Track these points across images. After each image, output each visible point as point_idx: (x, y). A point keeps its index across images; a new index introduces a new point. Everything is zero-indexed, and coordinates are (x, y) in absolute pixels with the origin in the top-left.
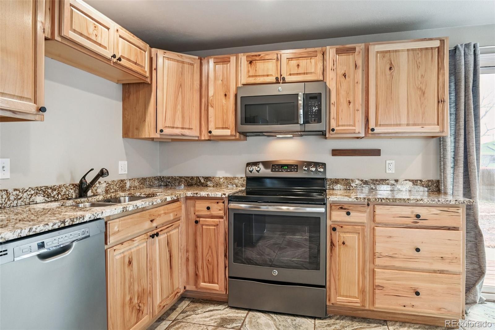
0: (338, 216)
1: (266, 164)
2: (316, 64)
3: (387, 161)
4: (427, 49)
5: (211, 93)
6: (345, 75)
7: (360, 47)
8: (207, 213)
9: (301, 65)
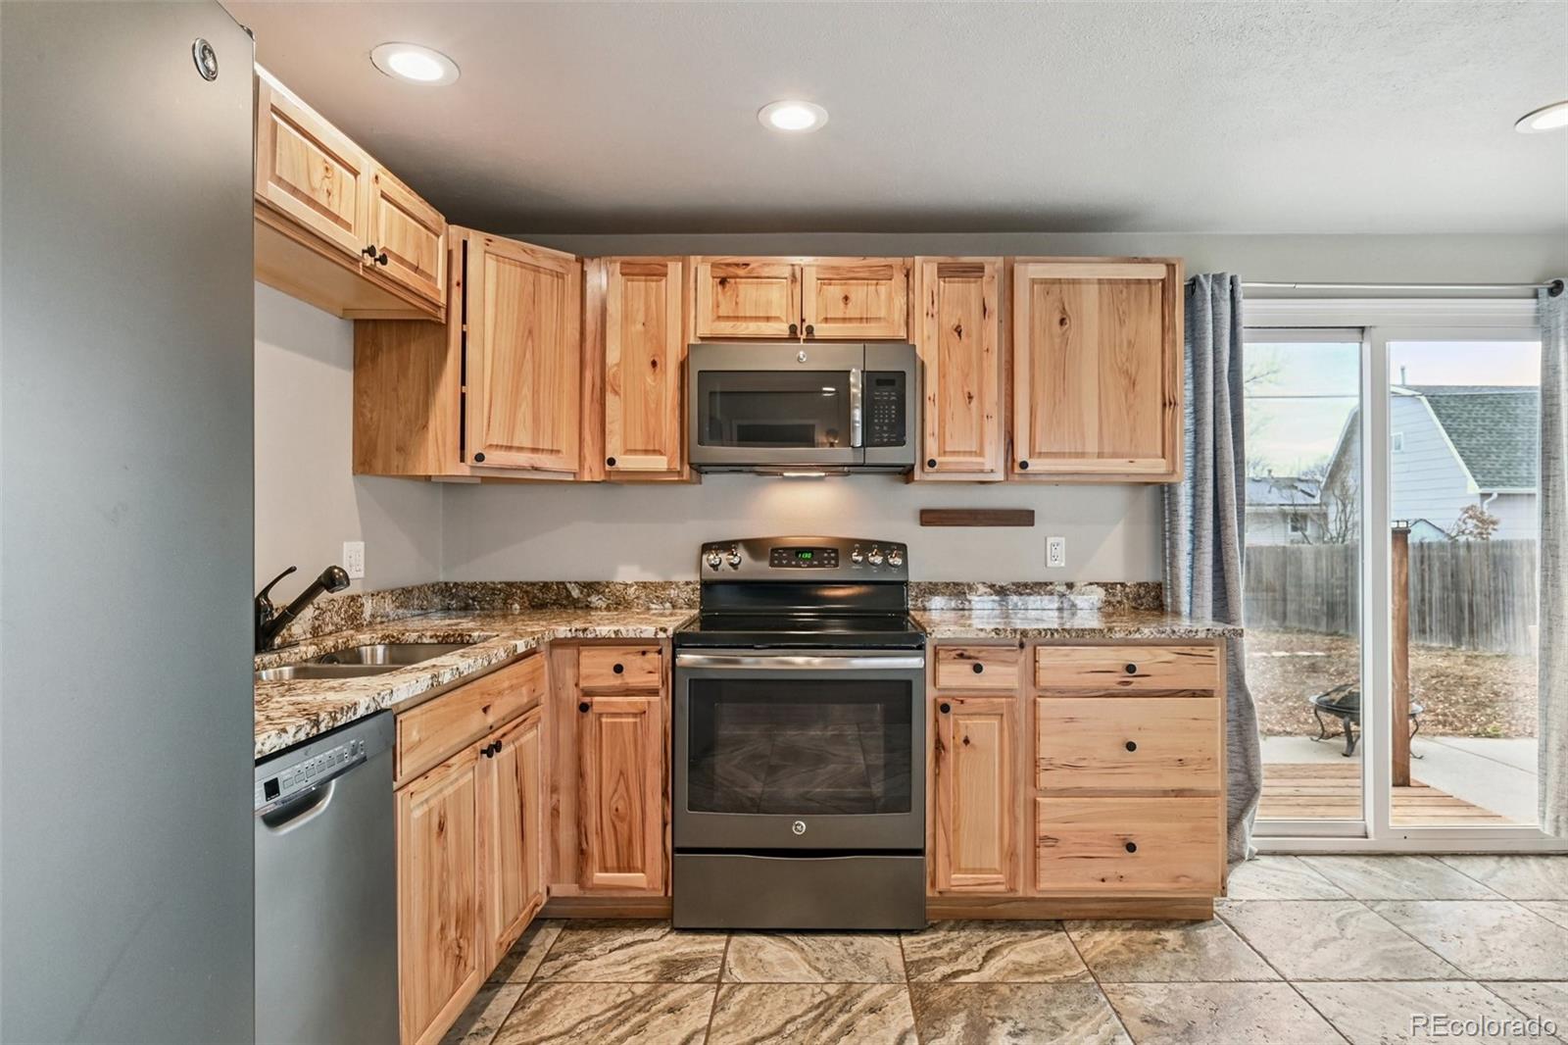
0: (953, 676)
1: (754, 546)
2: (890, 299)
3: (1048, 539)
5: (613, 356)
6: (958, 330)
7: (993, 264)
8: (615, 681)
9: (852, 297)
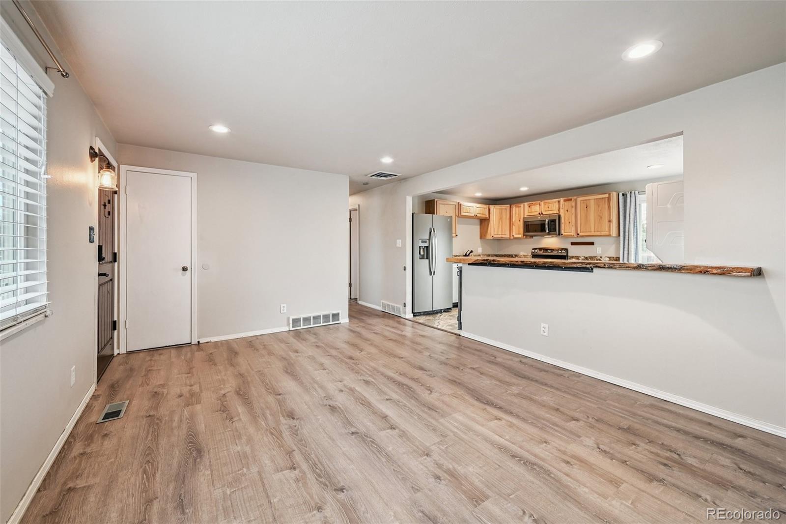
1: (540, 249)
2: (556, 206)
3: (597, 248)
4: (603, 198)
5: (514, 220)
6: (567, 211)
7: (574, 198)
9: (549, 207)
